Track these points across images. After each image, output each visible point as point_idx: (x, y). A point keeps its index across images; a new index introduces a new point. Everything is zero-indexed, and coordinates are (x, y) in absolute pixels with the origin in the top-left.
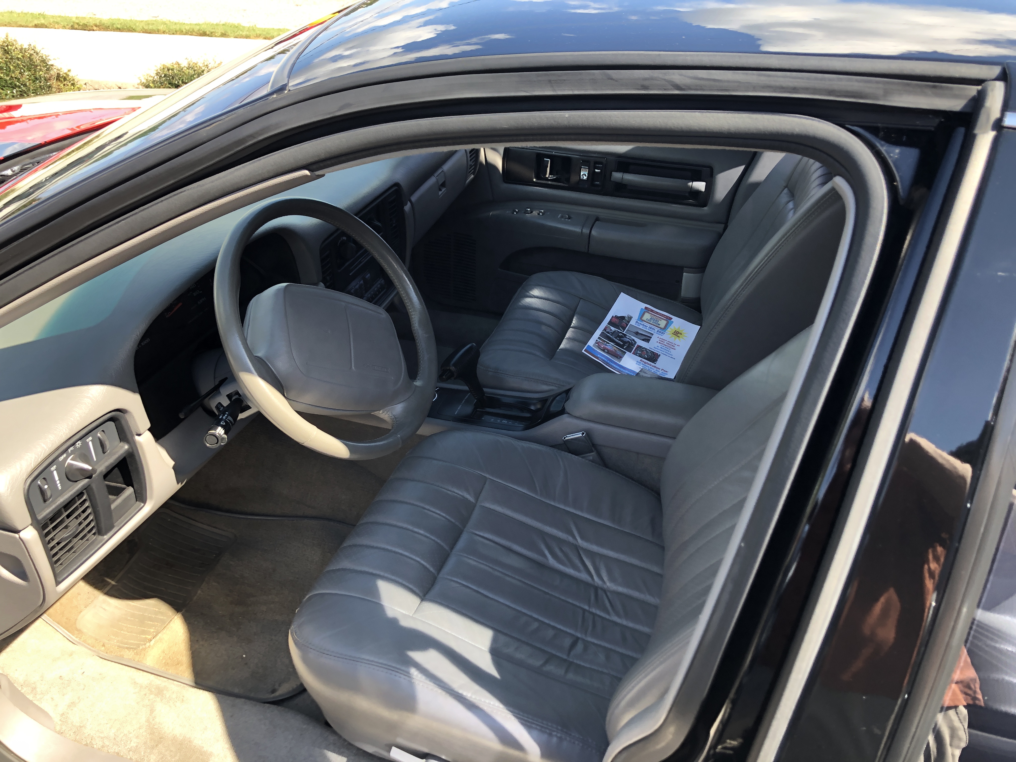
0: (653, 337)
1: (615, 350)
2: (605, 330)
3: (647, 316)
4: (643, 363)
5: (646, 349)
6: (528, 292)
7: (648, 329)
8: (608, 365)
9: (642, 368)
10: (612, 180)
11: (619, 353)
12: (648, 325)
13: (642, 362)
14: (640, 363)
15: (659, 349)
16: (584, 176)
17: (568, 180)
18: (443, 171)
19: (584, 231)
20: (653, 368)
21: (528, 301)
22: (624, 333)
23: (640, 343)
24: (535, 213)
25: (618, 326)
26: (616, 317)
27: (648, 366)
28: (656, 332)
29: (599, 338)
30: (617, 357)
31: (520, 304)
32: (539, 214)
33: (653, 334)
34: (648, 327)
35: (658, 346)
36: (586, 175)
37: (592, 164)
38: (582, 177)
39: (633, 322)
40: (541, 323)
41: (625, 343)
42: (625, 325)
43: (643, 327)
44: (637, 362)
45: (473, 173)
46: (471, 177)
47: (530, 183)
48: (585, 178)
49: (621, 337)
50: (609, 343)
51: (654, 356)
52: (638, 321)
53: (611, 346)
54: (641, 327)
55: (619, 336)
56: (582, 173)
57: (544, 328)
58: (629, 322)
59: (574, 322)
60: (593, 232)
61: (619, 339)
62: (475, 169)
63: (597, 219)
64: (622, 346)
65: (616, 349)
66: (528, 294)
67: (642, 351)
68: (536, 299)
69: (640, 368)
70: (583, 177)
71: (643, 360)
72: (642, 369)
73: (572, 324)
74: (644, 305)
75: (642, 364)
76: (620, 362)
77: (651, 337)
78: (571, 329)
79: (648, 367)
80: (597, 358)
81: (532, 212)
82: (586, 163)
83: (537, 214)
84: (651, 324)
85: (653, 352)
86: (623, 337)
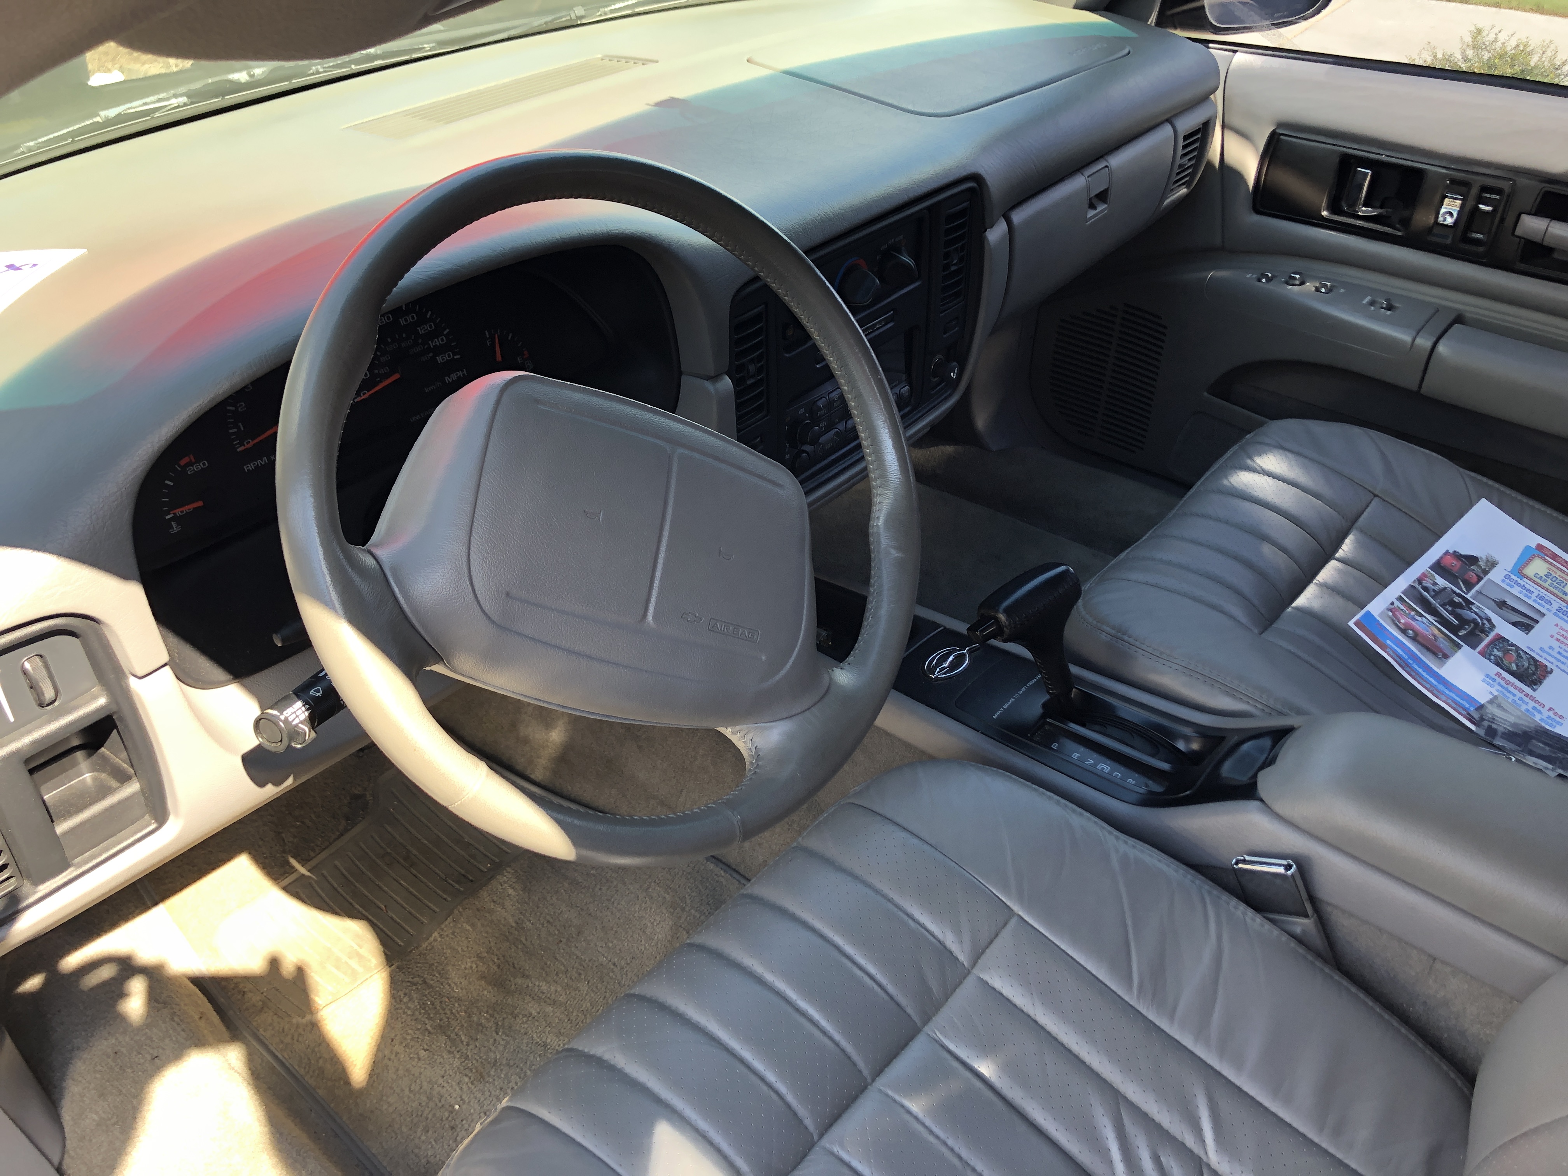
0: (1543, 622)
1: (1434, 635)
2: (1419, 581)
3: (1538, 567)
4: (1503, 683)
5: (1518, 649)
6: (1251, 458)
7: (1535, 601)
8: (1408, 669)
9: (1496, 693)
10: (1518, 232)
11: (1443, 644)
12: (1537, 590)
13: (1499, 680)
14: (1494, 680)
15: (1552, 656)
16: (1448, 216)
17: (1406, 222)
18: (1107, 167)
19: (1419, 341)
20: (1526, 699)
21: (1243, 479)
22: (1468, 597)
23: (1504, 629)
24: (1310, 286)
25: (1457, 577)
26: (1457, 556)
27: (1516, 692)
28: (1554, 610)
29: (1400, 599)
30: (1435, 654)
31: (1225, 482)
32: (1317, 290)
33: (1543, 615)
34: (1534, 596)
35: (1551, 648)
36: (1451, 214)
37: (1474, 191)
38: (1440, 219)
39: (1496, 575)
40: (1265, 538)
41: (1464, 621)
42: (1475, 578)
43: (1521, 592)
44: (1487, 676)
45: (1187, 184)
46: (1180, 193)
47: (1312, 219)
48: (1449, 221)
49: (1458, 606)
50: (1421, 616)
51: (1536, 669)
52: (1513, 576)
53: (1427, 625)
54: (1516, 591)
55: (1452, 603)
56: (1443, 210)
57: (1267, 549)
58: (1486, 572)
59: (1347, 548)
60: (1441, 348)
61: (1450, 609)
62: (1192, 175)
63: (1459, 319)
64: (1454, 630)
65: (1436, 632)
66: (1249, 462)
67: (1506, 652)
68: (1266, 477)
69: (1491, 693)
70: (1445, 220)
71: (1505, 674)
72: (1496, 697)
73: (1340, 551)
74: (1535, 540)
75: (1499, 684)
76: (1439, 668)
77: (1537, 622)
78: (1333, 564)
79: (1514, 695)
80: (1384, 647)
81: (1302, 283)
82: (1459, 186)
83: (1314, 289)
84: (1544, 588)
85: (1535, 661)
86: (1461, 607)
